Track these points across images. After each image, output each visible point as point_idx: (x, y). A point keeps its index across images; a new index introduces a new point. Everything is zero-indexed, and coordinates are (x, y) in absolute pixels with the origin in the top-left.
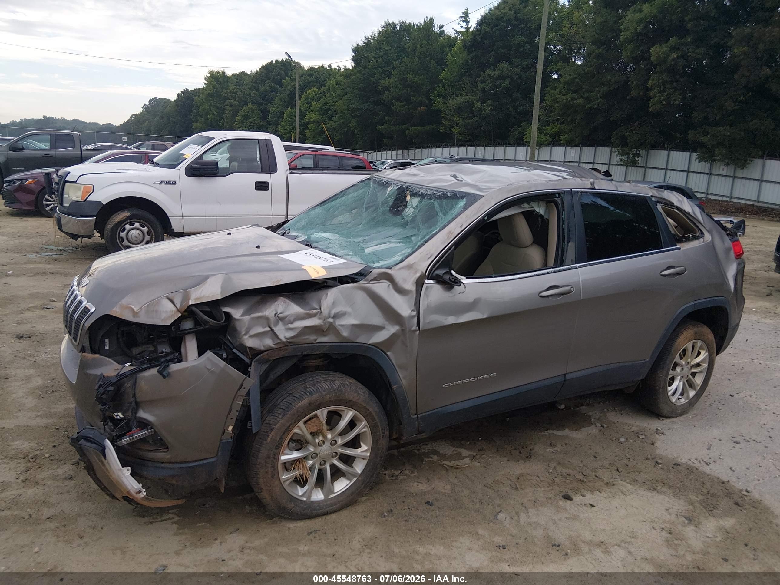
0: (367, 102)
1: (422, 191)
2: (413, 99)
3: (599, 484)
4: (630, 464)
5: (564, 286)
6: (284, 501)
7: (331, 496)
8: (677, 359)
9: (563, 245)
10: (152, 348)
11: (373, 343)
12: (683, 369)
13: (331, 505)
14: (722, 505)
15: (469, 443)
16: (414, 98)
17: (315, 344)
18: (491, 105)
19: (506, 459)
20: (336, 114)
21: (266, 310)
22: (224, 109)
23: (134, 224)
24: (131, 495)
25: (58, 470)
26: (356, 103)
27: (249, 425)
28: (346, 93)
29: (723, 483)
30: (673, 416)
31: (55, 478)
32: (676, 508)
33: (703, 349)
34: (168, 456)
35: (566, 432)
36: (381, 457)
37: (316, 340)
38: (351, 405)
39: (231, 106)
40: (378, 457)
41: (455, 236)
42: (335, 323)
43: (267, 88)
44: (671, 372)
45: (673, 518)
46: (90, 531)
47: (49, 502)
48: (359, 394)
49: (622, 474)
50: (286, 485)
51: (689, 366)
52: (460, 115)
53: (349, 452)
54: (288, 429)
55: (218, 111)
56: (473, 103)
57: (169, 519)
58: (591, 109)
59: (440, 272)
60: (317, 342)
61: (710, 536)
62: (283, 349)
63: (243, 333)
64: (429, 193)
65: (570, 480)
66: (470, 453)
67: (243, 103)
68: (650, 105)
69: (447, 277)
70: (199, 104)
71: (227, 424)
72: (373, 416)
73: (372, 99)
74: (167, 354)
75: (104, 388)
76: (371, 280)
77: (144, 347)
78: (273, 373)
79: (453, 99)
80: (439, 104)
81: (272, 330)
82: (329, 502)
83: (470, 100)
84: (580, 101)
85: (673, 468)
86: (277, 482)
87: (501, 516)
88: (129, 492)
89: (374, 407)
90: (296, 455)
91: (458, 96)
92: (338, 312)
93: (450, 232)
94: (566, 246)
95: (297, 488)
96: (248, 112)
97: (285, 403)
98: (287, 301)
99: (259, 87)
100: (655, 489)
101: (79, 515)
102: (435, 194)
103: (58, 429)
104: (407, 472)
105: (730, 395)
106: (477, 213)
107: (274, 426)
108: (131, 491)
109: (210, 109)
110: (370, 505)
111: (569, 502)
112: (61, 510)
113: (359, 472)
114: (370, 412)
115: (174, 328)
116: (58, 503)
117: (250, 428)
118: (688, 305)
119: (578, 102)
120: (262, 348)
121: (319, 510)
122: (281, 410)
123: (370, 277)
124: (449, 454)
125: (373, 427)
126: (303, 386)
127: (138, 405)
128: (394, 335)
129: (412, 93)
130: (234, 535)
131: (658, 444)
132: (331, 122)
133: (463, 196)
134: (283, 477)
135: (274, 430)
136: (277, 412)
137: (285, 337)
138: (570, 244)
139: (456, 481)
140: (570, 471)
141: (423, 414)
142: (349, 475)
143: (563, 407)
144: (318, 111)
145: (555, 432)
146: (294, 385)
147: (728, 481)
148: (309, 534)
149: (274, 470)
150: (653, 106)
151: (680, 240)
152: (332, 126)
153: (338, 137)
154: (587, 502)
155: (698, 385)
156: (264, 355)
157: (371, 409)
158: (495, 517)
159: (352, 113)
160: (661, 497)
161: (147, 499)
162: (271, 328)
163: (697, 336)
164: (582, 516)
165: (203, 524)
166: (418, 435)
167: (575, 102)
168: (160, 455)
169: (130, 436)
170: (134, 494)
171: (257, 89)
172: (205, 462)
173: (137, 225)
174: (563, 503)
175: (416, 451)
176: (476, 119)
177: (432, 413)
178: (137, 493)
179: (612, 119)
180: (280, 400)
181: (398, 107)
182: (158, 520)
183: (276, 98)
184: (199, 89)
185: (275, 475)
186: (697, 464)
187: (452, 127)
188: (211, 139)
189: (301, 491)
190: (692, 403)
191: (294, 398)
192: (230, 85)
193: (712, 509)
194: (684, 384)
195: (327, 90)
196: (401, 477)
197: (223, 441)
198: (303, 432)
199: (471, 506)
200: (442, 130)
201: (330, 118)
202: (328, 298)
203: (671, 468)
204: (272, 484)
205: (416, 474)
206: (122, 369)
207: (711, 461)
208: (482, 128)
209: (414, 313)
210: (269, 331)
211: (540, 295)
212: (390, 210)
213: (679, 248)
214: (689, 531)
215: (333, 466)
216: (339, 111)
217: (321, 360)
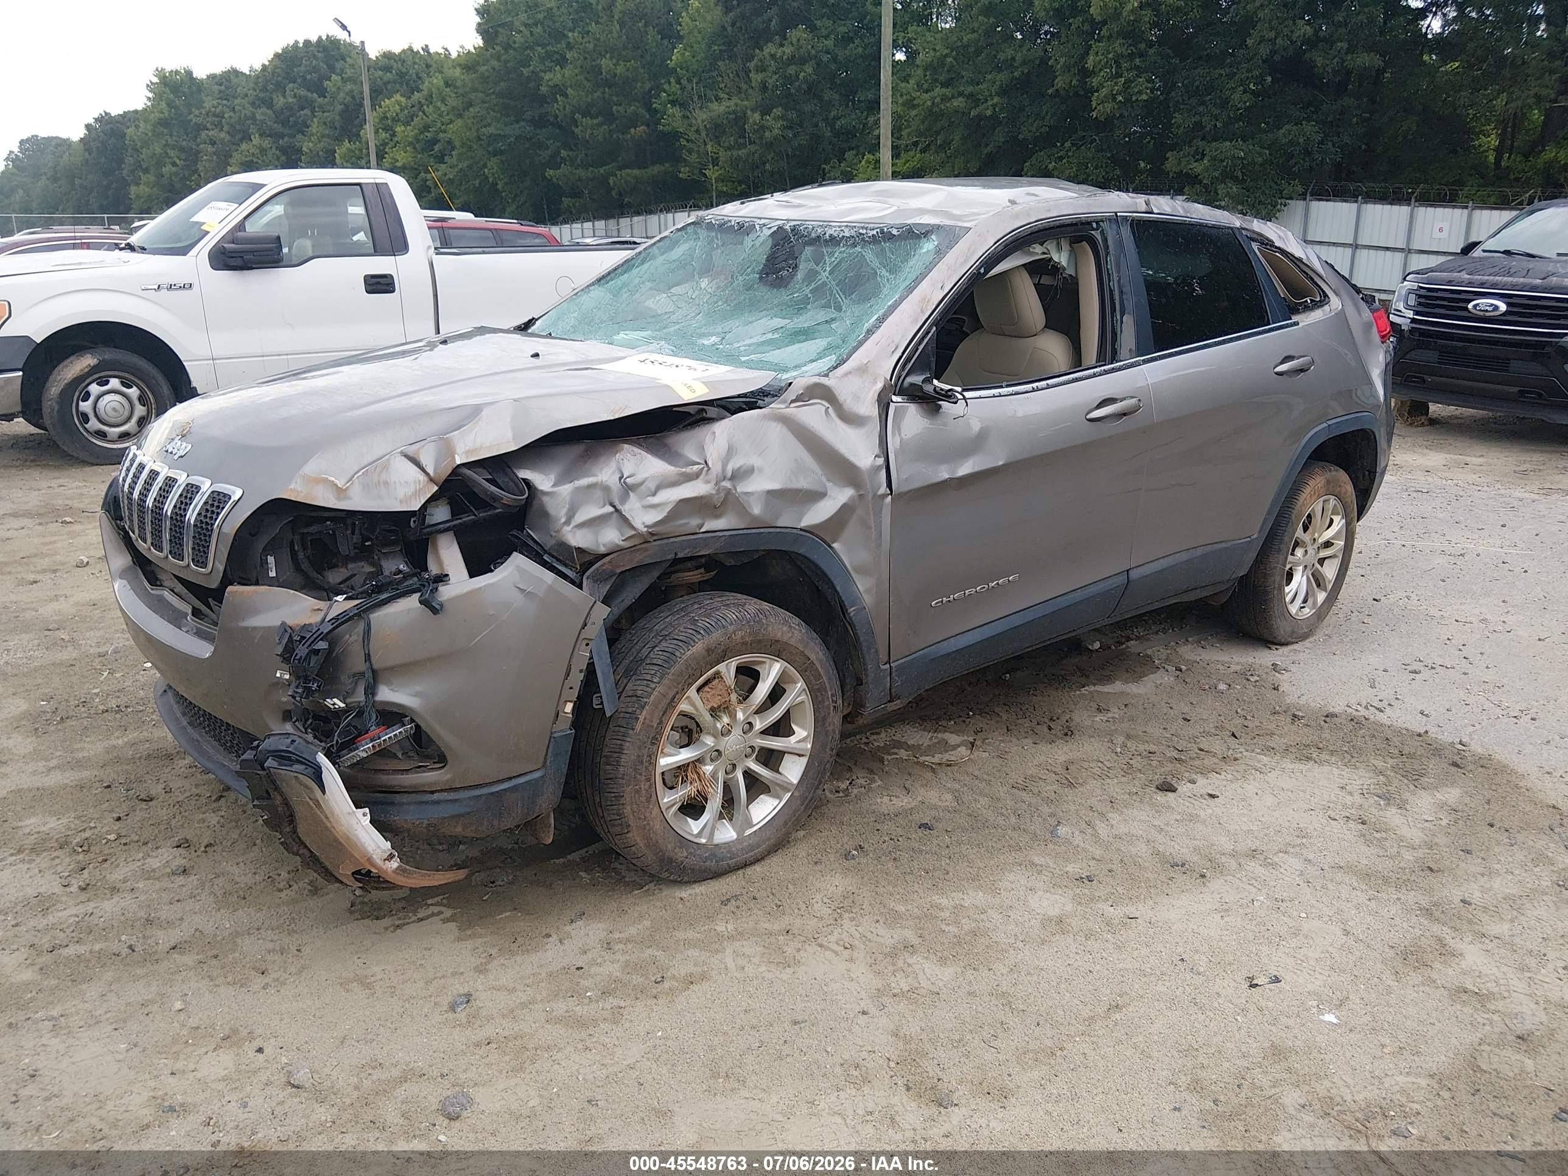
0: (517, 122)
1: (830, 232)
2: (618, 111)
3: (1209, 761)
4: (1250, 724)
5: (1124, 399)
6: (669, 846)
7: (748, 832)
8: (1299, 532)
9: (1113, 321)
10: (369, 569)
11: (808, 526)
12: (1306, 551)
13: (752, 848)
14: (1432, 769)
15: (952, 722)
16: (619, 108)
17: (700, 536)
18: (783, 118)
19: (1029, 741)
20: (453, 148)
21: (601, 470)
22: (198, 152)
23: (107, 382)
24: (375, 866)
25: (149, 860)
26: (494, 124)
27: (595, 702)
28: (470, 104)
29: (1419, 735)
30: (1293, 640)
31: (149, 875)
32: (1358, 782)
33: (1338, 514)
34: (448, 777)
35: (1118, 686)
36: (832, 750)
37: (701, 526)
38: (777, 650)
39: (213, 143)
40: (827, 750)
41: (934, 307)
42: (736, 489)
43: (291, 100)
44: (1290, 558)
45: (1358, 799)
46: (276, 958)
47: (159, 919)
48: (790, 626)
49: (1242, 740)
50: (670, 814)
51: (1316, 546)
52: (719, 142)
53: (775, 743)
54: (672, 703)
55: (183, 156)
56: (745, 114)
57: (433, 915)
58: (980, 117)
59: (917, 379)
60: (703, 530)
61: (1430, 819)
62: (639, 550)
63: (563, 520)
64: (847, 234)
65: (1159, 761)
66: (963, 738)
67: (240, 136)
68: (1094, 104)
69: (928, 388)
70: (139, 144)
71: (563, 699)
72: (817, 669)
73: (529, 113)
74: (406, 577)
75: (306, 645)
76: (793, 401)
77: (350, 566)
78: (617, 602)
79: (701, 108)
80: (673, 118)
81: (617, 510)
82: (745, 844)
83: (739, 109)
84: (958, 103)
85: (1325, 722)
86: (656, 810)
87: (1062, 831)
88: (370, 860)
89: (816, 653)
90: (685, 755)
91: (711, 102)
92: (740, 468)
93: (924, 300)
94: (1119, 321)
95: (687, 820)
96: (253, 154)
97: (660, 653)
98: (636, 450)
99: (271, 99)
100: (1309, 759)
101: (237, 934)
102: (861, 234)
103: (109, 787)
104: (862, 781)
105: (1374, 600)
106: (966, 261)
107: (645, 700)
108: (374, 856)
109: (166, 153)
110: (817, 842)
111: (1170, 794)
112: (193, 930)
113: (795, 782)
114: (812, 662)
115: (414, 522)
116: (182, 919)
117: (601, 706)
118: (1317, 431)
119: (955, 104)
120: (602, 550)
121: (731, 859)
122: (656, 668)
123: (791, 394)
124: (925, 745)
125: (815, 692)
126: (686, 618)
127: (374, 678)
128: (844, 507)
129: (615, 99)
130: (580, 923)
131: (1285, 687)
132: (443, 166)
133: (926, 232)
134: (665, 800)
135: (647, 707)
136: (646, 671)
137: (644, 523)
138: (1125, 318)
139: (957, 786)
140: (1153, 748)
141: (900, 661)
142: (777, 788)
143: (1097, 645)
144: (410, 144)
145: (1099, 688)
146: (667, 620)
147: (1426, 732)
148: (725, 903)
149: (650, 787)
150: (1101, 107)
151: (1294, 310)
152: (446, 175)
153: (462, 199)
154: (1204, 791)
155: (1330, 582)
156: (605, 564)
157: (813, 657)
158: (1053, 832)
159: (489, 145)
160: (1326, 768)
161: (404, 871)
162: (614, 507)
163: (1331, 489)
164: (1202, 813)
165: (508, 914)
166: (889, 705)
167: (948, 105)
168: (431, 777)
169: (372, 741)
170: (379, 862)
171: (270, 105)
172: (521, 780)
173: (114, 383)
174: (1161, 798)
175: (863, 746)
176: (753, 148)
177: (913, 659)
178: (385, 860)
179: (1021, 137)
180: (645, 651)
181: (588, 128)
182: (411, 920)
183: (312, 121)
184: (136, 112)
185: (652, 798)
186: (1363, 712)
187: (704, 166)
188: (257, 187)
189: (694, 826)
190: (1321, 614)
191: (675, 642)
192: (204, 98)
193: (1417, 777)
194: (1308, 578)
195: (427, 100)
196: (855, 791)
197: (555, 735)
198: (697, 710)
199: (1001, 821)
200: (684, 173)
201: (441, 159)
202: (716, 439)
203: (1323, 723)
204: (647, 815)
205: (880, 783)
206: (330, 607)
207: (1385, 704)
208: (768, 167)
209: (881, 461)
210: (612, 513)
211: (1088, 417)
212: (761, 278)
213: (1296, 324)
214: (1392, 816)
215: (748, 774)
216: (457, 144)
217: (702, 570)
